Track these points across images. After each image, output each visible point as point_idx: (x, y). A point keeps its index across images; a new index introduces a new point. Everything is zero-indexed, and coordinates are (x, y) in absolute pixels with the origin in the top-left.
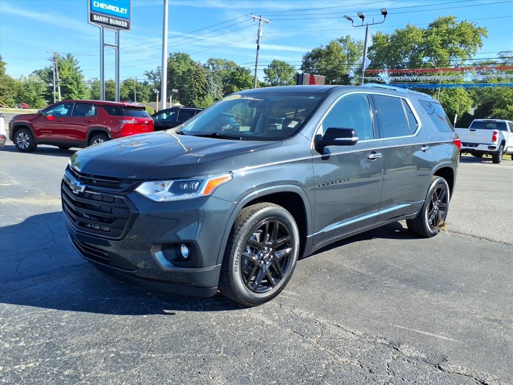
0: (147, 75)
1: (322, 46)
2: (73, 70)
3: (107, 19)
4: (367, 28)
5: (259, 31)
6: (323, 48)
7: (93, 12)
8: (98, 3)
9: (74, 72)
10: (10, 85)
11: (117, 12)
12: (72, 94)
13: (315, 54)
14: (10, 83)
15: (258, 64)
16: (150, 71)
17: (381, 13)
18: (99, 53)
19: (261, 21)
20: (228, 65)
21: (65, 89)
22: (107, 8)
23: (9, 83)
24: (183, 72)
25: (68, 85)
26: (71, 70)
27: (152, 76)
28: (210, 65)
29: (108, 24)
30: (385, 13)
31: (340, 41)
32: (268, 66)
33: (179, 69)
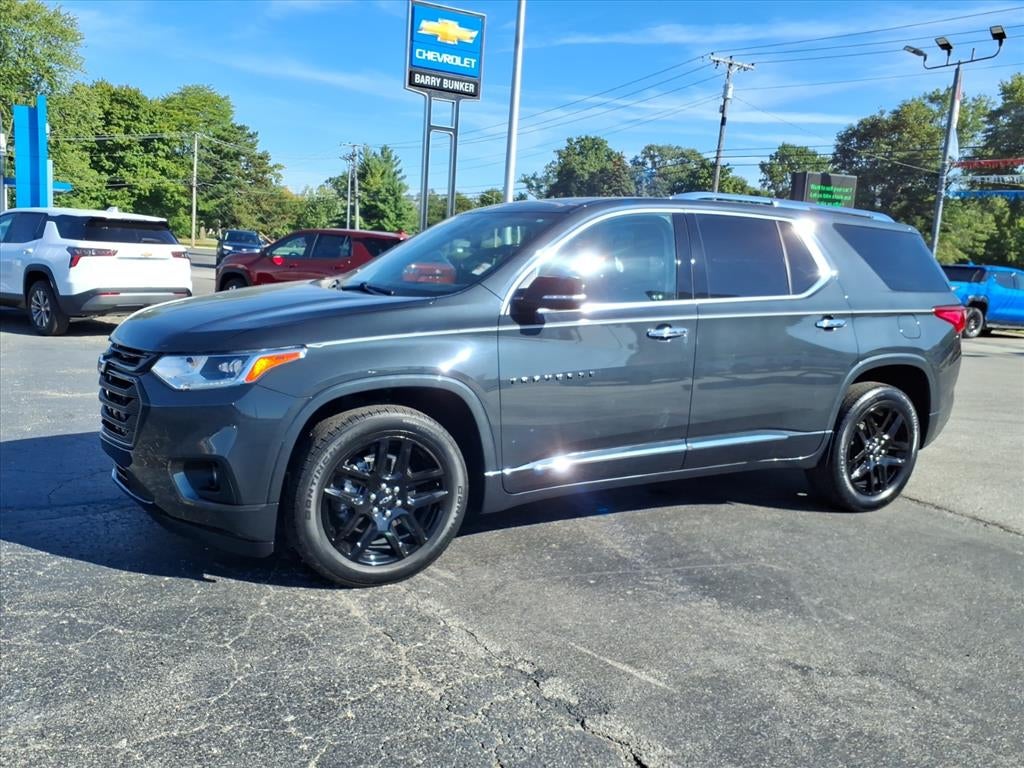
0: (526, 181)
1: (882, 113)
2: (389, 176)
3: (439, 81)
4: (957, 70)
5: (726, 88)
6: (886, 116)
7: (414, 69)
8: (424, 51)
9: (391, 180)
10: (279, 205)
11: (458, 66)
12: (386, 220)
13: (865, 129)
14: (280, 201)
15: (722, 154)
16: (531, 176)
17: (991, 38)
18: (421, 143)
19: (732, 68)
20: (684, 157)
21: (374, 211)
22: (440, 60)
23: (277, 200)
24: (592, 175)
25: (379, 204)
26: (386, 176)
27: (534, 185)
28: (648, 160)
29: (440, 89)
30: (1000, 37)
31: (932, 100)
32: (771, 156)
33: (583, 169)
